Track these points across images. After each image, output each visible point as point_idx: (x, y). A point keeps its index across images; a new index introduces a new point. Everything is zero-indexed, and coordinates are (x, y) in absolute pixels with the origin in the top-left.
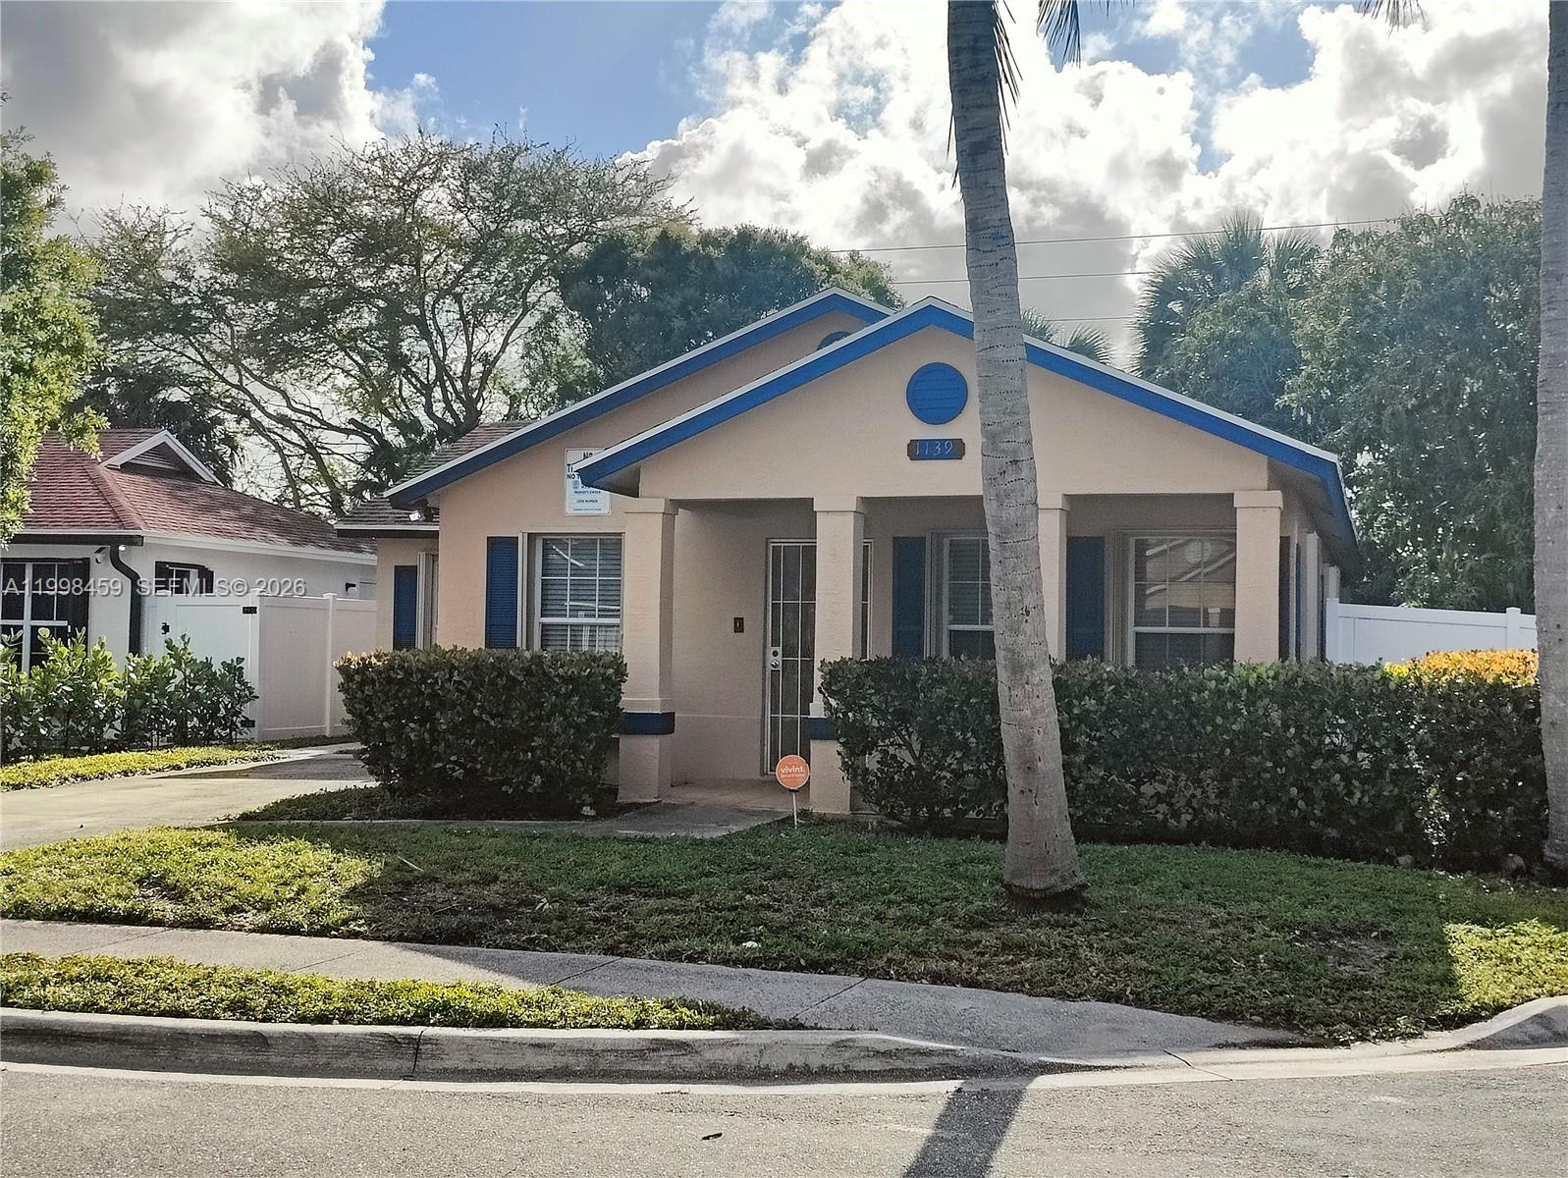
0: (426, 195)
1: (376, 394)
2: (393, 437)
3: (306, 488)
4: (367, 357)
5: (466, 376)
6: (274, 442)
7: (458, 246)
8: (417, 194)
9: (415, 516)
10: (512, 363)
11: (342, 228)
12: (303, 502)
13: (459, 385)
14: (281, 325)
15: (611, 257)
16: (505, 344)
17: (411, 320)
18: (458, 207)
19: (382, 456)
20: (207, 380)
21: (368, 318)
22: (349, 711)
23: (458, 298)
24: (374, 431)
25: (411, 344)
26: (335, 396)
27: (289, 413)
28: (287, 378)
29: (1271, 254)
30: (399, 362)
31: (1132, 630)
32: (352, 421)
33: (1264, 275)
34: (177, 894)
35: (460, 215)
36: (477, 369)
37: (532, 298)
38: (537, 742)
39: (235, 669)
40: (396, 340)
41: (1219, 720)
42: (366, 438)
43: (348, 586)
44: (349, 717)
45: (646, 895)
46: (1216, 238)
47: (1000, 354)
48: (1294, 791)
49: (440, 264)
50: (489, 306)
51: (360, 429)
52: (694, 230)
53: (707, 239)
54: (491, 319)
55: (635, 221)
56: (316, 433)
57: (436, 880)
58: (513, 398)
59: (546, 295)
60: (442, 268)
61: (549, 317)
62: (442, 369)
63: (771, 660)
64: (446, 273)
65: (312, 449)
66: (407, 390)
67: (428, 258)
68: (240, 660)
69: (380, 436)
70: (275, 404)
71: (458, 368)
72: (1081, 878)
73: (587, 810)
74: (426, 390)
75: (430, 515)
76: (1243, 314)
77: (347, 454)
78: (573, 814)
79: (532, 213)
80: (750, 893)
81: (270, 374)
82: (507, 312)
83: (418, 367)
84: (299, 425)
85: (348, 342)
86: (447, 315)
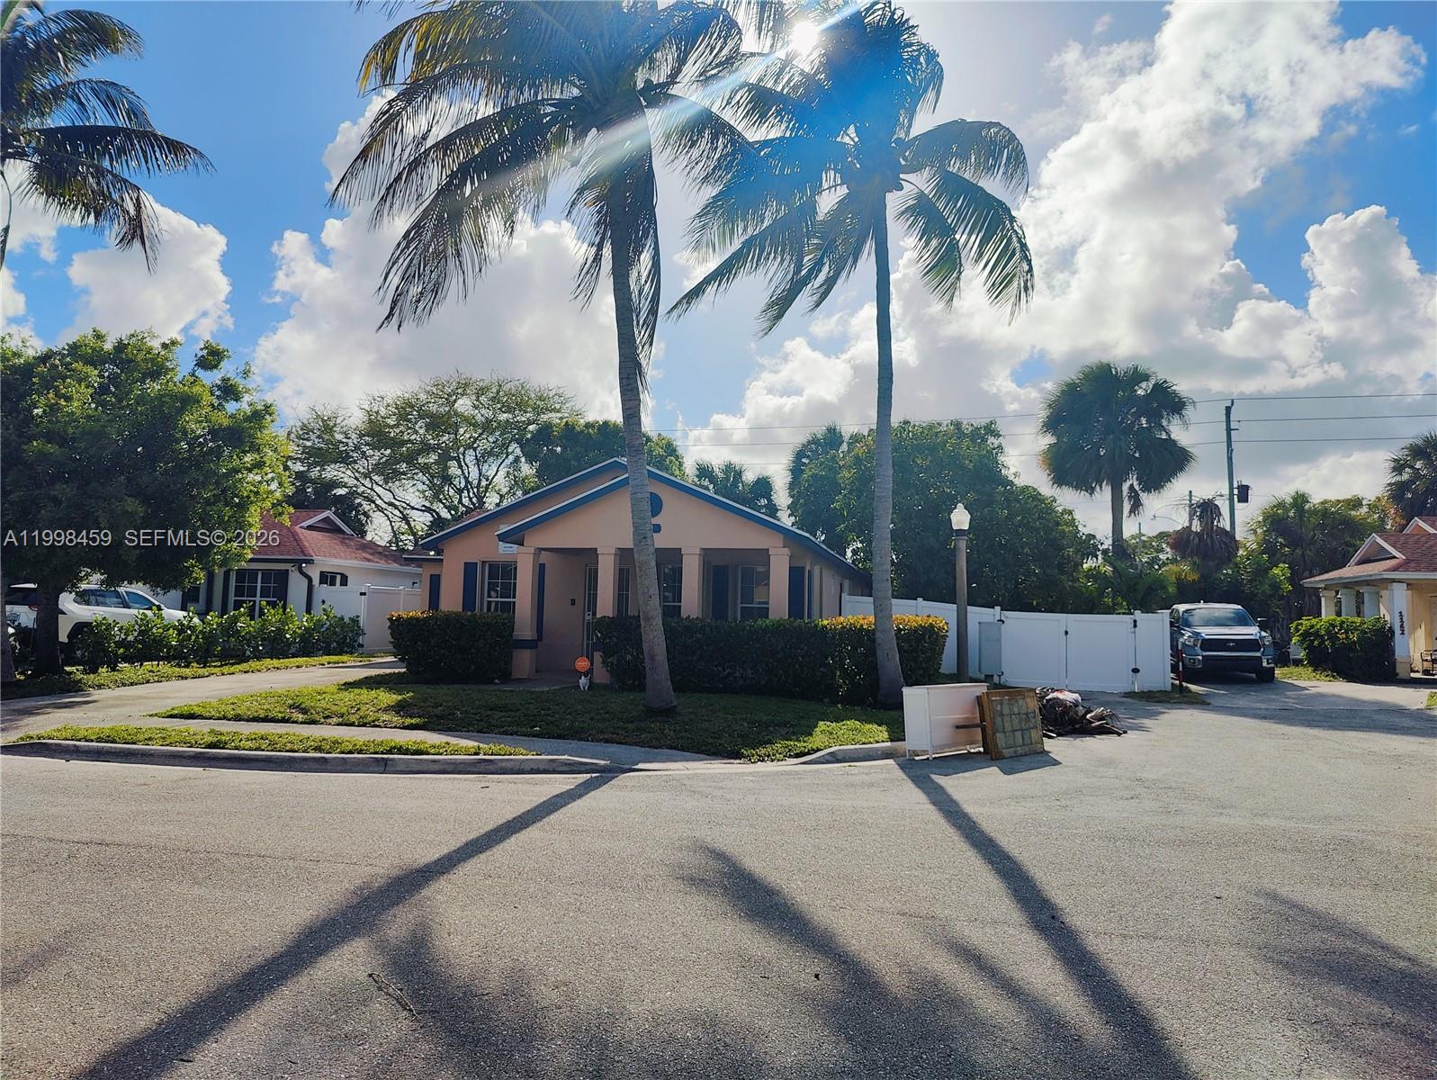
0: (460, 402)
1: (437, 494)
2: (445, 514)
3: (403, 537)
4: (433, 477)
5: (478, 486)
6: (387, 516)
7: (475, 425)
8: (455, 401)
9: (432, 553)
10: (501, 481)
11: (421, 417)
12: (400, 544)
13: (475, 490)
14: (392, 461)
15: (545, 432)
16: (497, 471)
17: (454, 458)
18: (475, 407)
19: (438, 523)
20: (356, 486)
21: (433, 458)
22: (393, 638)
23: (475, 449)
24: (434, 511)
25: (454, 470)
26: (417, 493)
27: (394, 501)
28: (394, 486)
29: (846, 438)
30: (448, 479)
31: (739, 605)
32: (424, 506)
33: (844, 447)
34: (304, 711)
35: (477, 411)
36: (484, 483)
37: (510, 450)
38: (473, 651)
39: (355, 621)
40: (446, 468)
41: (751, 643)
42: (431, 514)
43: (414, 583)
44: (393, 640)
45: (501, 711)
46: (820, 431)
47: (639, 495)
48: (781, 672)
49: (465, 433)
50: (490, 453)
51: (428, 510)
52: (582, 422)
53: (588, 425)
54: (491, 459)
55: (559, 415)
56: (408, 512)
57: (415, 705)
58: (501, 496)
59: (515, 449)
60: (468, 436)
61: (517, 460)
62: (467, 481)
63: (587, 618)
64: (470, 438)
65: (405, 518)
66: (452, 492)
67: (461, 431)
68: (358, 617)
69: (437, 513)
70: (388, 497)
71: (475, 482)
72: (675, 703)
73: (497, 681)
74: (460, 491)
75: (439, 552)
76: (827, 465)
77: (421, 521)
78: (491, 682)
79: (509, 410)
80: (544, 710)
81: (387, 483)
82: (497, 456)
83: (456, 482)
84: (400, 507)
85: (425, 469)
86: (470, 457)
